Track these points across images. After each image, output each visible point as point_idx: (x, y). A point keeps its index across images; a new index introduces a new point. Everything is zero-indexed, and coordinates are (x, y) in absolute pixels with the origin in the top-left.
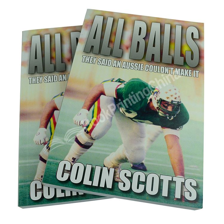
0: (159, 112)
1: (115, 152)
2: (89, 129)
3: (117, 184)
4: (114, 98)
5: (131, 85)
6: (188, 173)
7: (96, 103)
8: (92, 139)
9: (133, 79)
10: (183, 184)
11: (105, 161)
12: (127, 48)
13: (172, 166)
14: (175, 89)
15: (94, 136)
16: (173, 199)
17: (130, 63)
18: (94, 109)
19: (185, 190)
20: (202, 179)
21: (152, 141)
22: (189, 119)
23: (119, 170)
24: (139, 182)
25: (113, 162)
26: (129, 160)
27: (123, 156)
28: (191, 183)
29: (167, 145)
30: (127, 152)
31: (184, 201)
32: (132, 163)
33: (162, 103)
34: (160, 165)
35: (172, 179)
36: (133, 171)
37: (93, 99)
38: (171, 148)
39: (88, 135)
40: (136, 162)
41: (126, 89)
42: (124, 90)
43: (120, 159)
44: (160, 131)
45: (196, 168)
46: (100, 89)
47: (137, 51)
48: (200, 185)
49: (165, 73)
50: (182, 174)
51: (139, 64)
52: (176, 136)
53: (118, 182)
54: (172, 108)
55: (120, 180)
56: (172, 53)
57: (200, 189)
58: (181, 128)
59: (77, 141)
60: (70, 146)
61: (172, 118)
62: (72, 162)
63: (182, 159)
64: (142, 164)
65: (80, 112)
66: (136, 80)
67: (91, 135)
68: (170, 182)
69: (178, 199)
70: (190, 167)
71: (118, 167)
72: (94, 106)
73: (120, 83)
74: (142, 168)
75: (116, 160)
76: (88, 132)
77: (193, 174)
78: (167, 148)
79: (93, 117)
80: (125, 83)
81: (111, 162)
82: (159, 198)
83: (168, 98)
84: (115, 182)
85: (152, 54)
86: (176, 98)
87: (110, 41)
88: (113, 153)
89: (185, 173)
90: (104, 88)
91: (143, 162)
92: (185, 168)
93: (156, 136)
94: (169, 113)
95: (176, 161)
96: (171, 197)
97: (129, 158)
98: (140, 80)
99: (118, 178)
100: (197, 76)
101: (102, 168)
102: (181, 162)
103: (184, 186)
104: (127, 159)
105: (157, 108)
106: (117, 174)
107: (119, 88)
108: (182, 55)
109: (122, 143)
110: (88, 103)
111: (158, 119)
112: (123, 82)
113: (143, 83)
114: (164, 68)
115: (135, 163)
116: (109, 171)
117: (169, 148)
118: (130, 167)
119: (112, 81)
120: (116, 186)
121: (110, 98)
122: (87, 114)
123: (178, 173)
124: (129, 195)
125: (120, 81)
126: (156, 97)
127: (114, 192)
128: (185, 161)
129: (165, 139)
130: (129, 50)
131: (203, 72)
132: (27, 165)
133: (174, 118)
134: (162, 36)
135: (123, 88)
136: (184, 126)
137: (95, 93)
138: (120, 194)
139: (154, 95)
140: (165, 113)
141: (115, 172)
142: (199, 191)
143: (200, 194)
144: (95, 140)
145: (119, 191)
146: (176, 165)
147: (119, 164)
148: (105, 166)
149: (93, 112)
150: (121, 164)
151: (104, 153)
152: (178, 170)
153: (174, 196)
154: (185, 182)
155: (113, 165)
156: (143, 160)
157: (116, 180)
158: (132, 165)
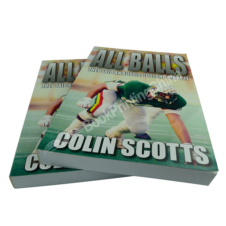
0: (157, 99)
1: (117, 125)
2: (91, 110)
3: (120, 151)
4: (116, 91)
5: (131, 84)
6: (195, 141)
7: (99, 94)
8: (94, 117)
9: (132, 81)
10: (192, 150)
11: (106, 132)
12: (126, 65)
13: (178, 136)
14: (170, 87)
15: (96, 115)
16: (184, 163)
17: (129, 73)
18: (97, 98)
19: (195, 155)
20: (211, 146)
21: (154, 118)
22: (186, 104)
23: (121, 139)
24: (144, 149)
25: (115, 133)
26: (132, 131)
27: (126, 128)
28: (200, 150)
29: (169, 120)
30: (129, 126)
31: (196, 165)
32: (135, 134)
33: (160, 94)
34: (165, 135)
35: (179, 146)
36: (137, 140)
37: (96, 92)
38: (173, 122)
39: (90, 114)
40: (140, 133)
41: (126, 86)
42: (124, 87)
43: (122, 131)
44: (160, 111)
45: (202, 137)
46: (103, 86)
47: (135, 67)
48: (210, 151)
49: (160, 78)
50: (189, 142)
51: (137, 74)
52: (176, 114)
53: (120, 149)
54: (169, 97)
55: (123, 147)
56: (164, 68)
57: (211, 155)
58: (180, 109)
59: (79, 118)
60: (71, 122)
61: (171, 103)
62: (72, 133)
63: (186, 130)
64: (146, 134)
65: (84, 99)
66: (135, 82)
67: (93, 114)
68: (177, 149)
69: (188, 163)
70: (196, 137)
71: (120, 137)
72: (97, 96)
73: (120, 83)
74: (145, 137)
75: (118, 132)
76: (90, 112)
77: (200, 142)
78: (169, 122)
79: (95, 103)
80: (126, 83)
81: (113, 133)
82: (167, 162)
83: (165, 91)
84: (117, 149)
85: (148, 69)
86: (172, 91)
87: (112, 61)
88: (115, 126)
89: (192, 141)
90: (107, 85)
91: (146, 133)
92: (191, 137)
93: (158, 114)
94: (167, 99)
95: (180, 131)
96: (181, 161)
97: (132, 130)
98: (139, 82)
99: (120, 145)
100: (188, 80)
101: (103, 138)
102: (185, 132)
103: (193, 152)
104: (130, 131)
105: (156, 97)
106: (119, 142)
107: (120, 85)
108: (172, 69)
109: (124, 119)
110: (92, 94)
111: (158, 104)
112: (123, 83)
113: (141, 83)
114: (158, 76)
115: (138, 133)
116: (110, 140)
117: (172, 122)
118: (133, 137)
119: (114, 82)
120: (118, 152)
121: (113, 91)
122: (90, 100)
123: (184, 141)
124: (134, 160)
125: (120, 82)
126: (153, 91)
127: (116, 157)
128: (189, 132)
129: (166, 117)
130: (128, 66)
131: (192, 77)
132: (27, 141)
133: (172, 103)
134: (154, 60)
135: (124, 86)
136: (182, 108)
137: (98, 88)
138: (123, 158)
139: (152, 90)
140: (163, 100)
141: (117, 141)
142: (211, 156)
143: (213, 159)
144: (96, 117)
145: (122, 156)
146: (181, 135)
147: (121, 135)
148: (106, 136)
149: (96, 99)
150: (124, 135)
151: (106, 127)
152: (184, 139)
153: (184, 160)
154: (193, 148)
155: (115, 135)
156: (146, 131)
157: (119, 147)
158: (135, 135)
